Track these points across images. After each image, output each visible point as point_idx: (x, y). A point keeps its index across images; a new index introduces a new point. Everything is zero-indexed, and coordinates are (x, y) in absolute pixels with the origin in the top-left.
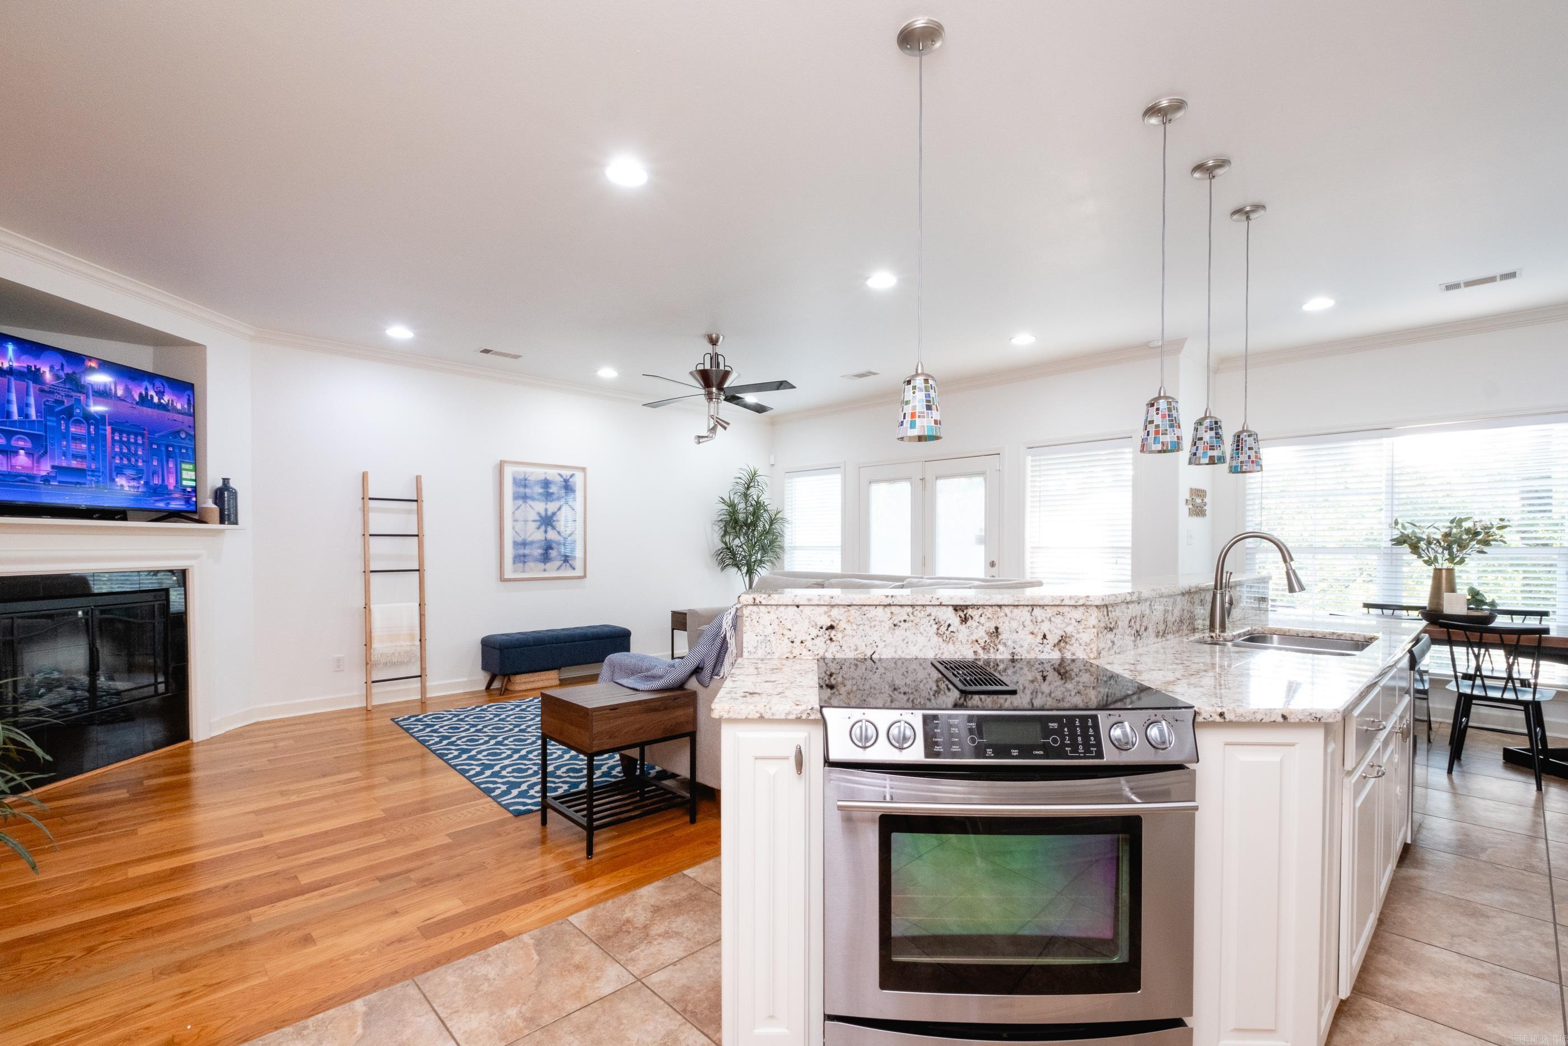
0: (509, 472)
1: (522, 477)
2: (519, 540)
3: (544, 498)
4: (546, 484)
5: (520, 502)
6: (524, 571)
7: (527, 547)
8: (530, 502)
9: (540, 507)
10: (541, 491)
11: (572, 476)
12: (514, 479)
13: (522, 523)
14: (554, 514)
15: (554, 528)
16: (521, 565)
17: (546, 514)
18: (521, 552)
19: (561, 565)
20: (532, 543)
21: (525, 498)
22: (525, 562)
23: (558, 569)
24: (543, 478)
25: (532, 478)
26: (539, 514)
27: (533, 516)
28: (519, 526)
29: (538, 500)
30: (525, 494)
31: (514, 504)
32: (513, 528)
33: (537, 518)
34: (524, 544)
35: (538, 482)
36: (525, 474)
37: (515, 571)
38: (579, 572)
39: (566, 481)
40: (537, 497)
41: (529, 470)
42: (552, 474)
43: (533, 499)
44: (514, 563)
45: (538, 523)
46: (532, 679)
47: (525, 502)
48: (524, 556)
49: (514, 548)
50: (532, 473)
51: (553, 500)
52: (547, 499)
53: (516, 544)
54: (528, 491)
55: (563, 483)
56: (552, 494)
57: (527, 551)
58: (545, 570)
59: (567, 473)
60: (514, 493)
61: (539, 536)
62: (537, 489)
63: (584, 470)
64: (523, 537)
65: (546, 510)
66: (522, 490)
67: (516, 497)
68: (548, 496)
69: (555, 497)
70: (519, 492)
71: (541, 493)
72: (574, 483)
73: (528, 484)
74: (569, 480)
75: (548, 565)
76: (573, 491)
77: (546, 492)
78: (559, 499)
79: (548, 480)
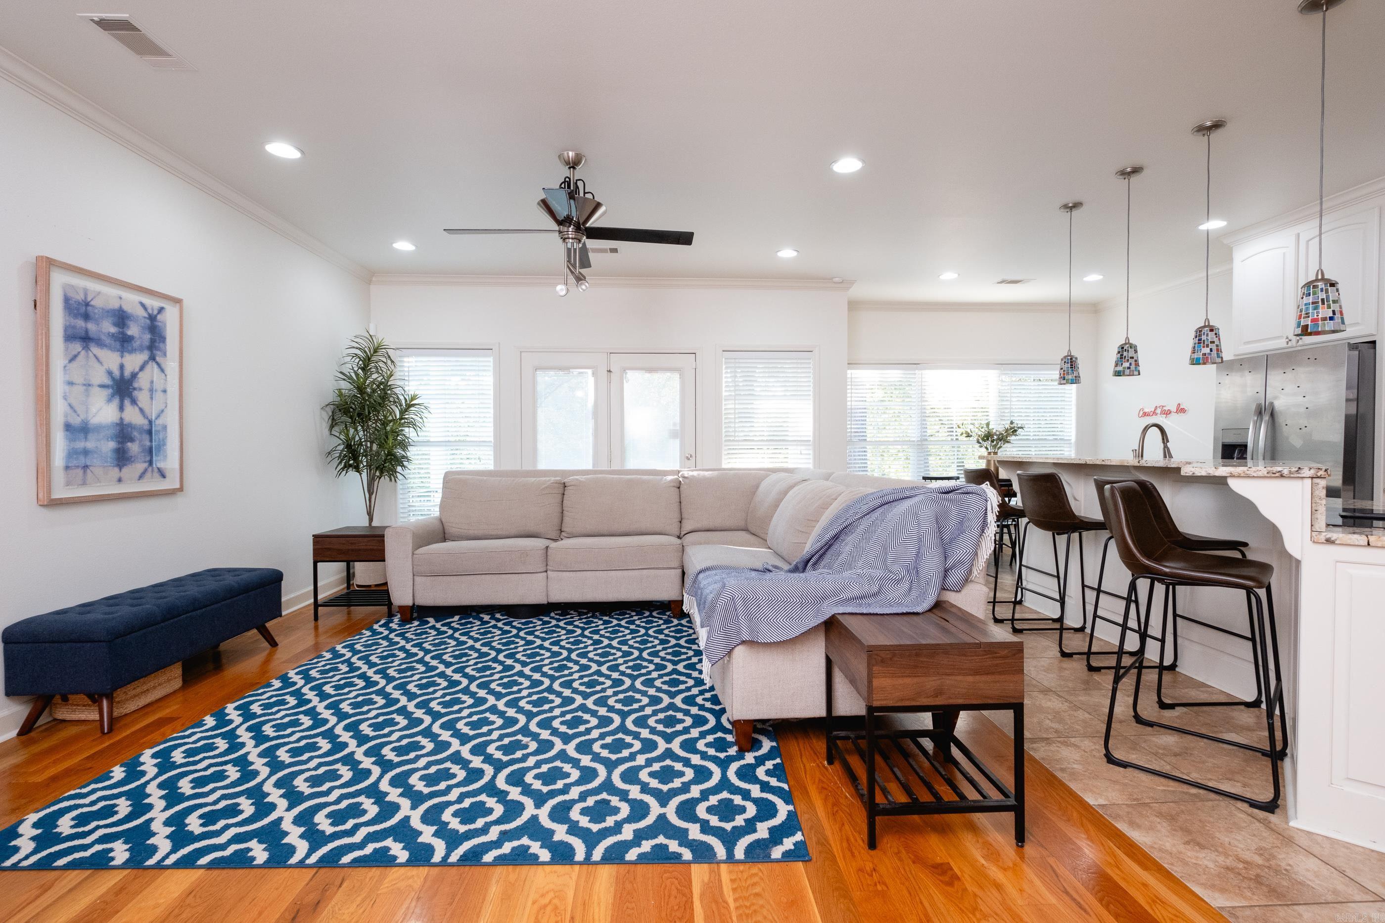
0: (59, 281)
1: (80, 297)
2: (76, 421)
3: (118, 345)
4: (121, 318)
5: (77, 347)
6: (84, 483)
7: (88, 436)
8: (95, 350)
9: (111, 359)
10: (113, 330)
11: (161, 310)
12: (67, 300)
13: (82, 389)
14: (134, 375)
15: (134, 402)
16: (80, 471)
17: (121, 374)
18: (80, 445)
19: (145, 471)
20: (98, 428)
21: (86, 340)
22: (86, 465)
23: (141, 477)
24: (116, 305)
25: (97, 303)
26: (110, 373)
27: (99, 376)
28: (76, 396)
29: (110, 348)
30: (87, 331)
31: (67, 349)
32: (65, 398)
33: (107, 381)
34: (84, 430)
35: (107, 312)
36: (86, 292)
37: (68, 483)
38: (171, 483)
39: (152, 318)
40: (108, 341)
41: (93, 286)
42: (131, 302)
43: (100, 343)
44: (68, 466)
45: (109, 391)
46: (145, 688)
47: (86, 348)
48: (86, 453)
49: (66, 437)
50: (99, 293)
51: (132, 351)
52: (123, 346)
53: (71, 429)
54: (91, 327)
55: (148, 321)
56: (131, 337)
57: (90, 445)
58: (120, 480)
59: (153, 304)
60: (66, 330)
61: (109, 415)
62: (108, 327)
63: (179, 302)
64: (83, 416)
65: (122, 367)
66: (80, 323)
67: (70, 336)
68: (123, 341)
69: (136, 344)
70: (74, 327)
71: (113, 335)
72: (165, 325)
73: (91, 314)
74: (156, 316)
75: (125, 470)
76: (163, 339)
77: (123, 334)
78: (141, 349)
79: (123, 311)
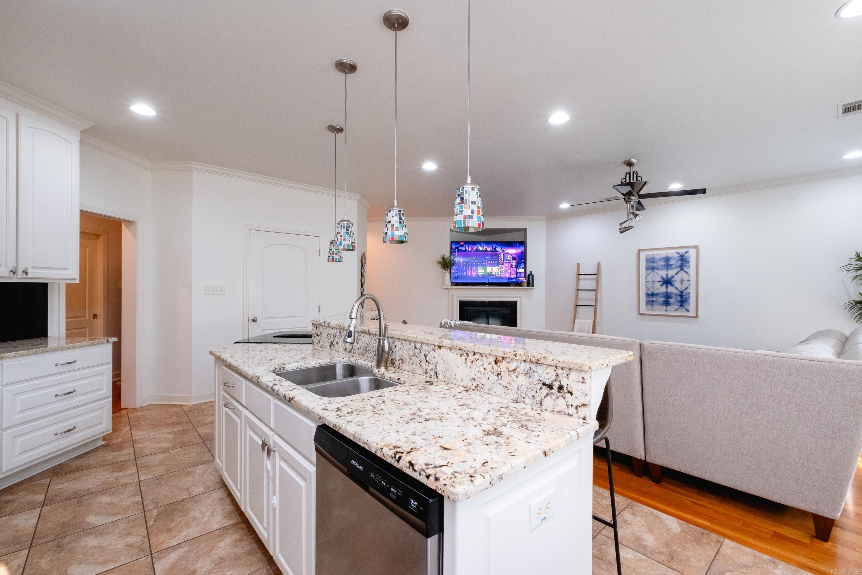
0: (643, 256)
1: (651, 257)
2: (650, 292)
3: (666, 268)
4: (667, 259)
5: (650, 271)
6: (652, 310)
7: (654, 296)
8: (656, 271)
9: (663, 273)
10: (663, 264)
11: (686, 252)
12: (646, 259)
13: (652, 283)
14: (673, 277)
15: (672, 285)
16: (650, 306)
17: (667, 277)
18: (651, 299)
19: (678, 308)
20: (657, 294)
21: (653, 269)
22: (653, 305)
23: (676, 310)
24: (665, 256)
25: (658, 257)
26: (662, 277)
27: (658, 278)
28: (649, 285)
29: (662, 269)
30: (653, 266)
31: (646, 272)
32: (646, 286)
33: (661, 280)
34: (653, 295)
35: (661, 259)
36: (653, 255)
37: (647, 310)
38: (692, 313)
39: (682, 256)
40: (660, 267)
41: (655, 252)
42: (672, 253)
43: (658, 269)
44: (646, 305)
45: (662, 283)
47: (653, 271)
48: (653, 301)
49: (646, 297)
50: (658, 254)
51: (672, 269)
52: (667, 268)
53: (647, 295)
54: (655, 265)
55: (680, 258)
56: (672, 265)
57: (654, 299)
58: (666, 310)
59: (682, 251)
60: (646, 267)
61: (663, 289)
62: (661, 263)
63: (696, 247)
64: (652, 291)
65: (667, 275)
66: (651, 264)
67: (647, 269)
68: (668, 266)
69: (673, 266)
70: (649, 266)
71: (663, 265)
72: (689, 257)
73: (655, 261)
74: (684, 255)
75: (668, 307)
76: (688, 262)
77: (667, 264)
78: (676, 267)
79: (668, 257)
